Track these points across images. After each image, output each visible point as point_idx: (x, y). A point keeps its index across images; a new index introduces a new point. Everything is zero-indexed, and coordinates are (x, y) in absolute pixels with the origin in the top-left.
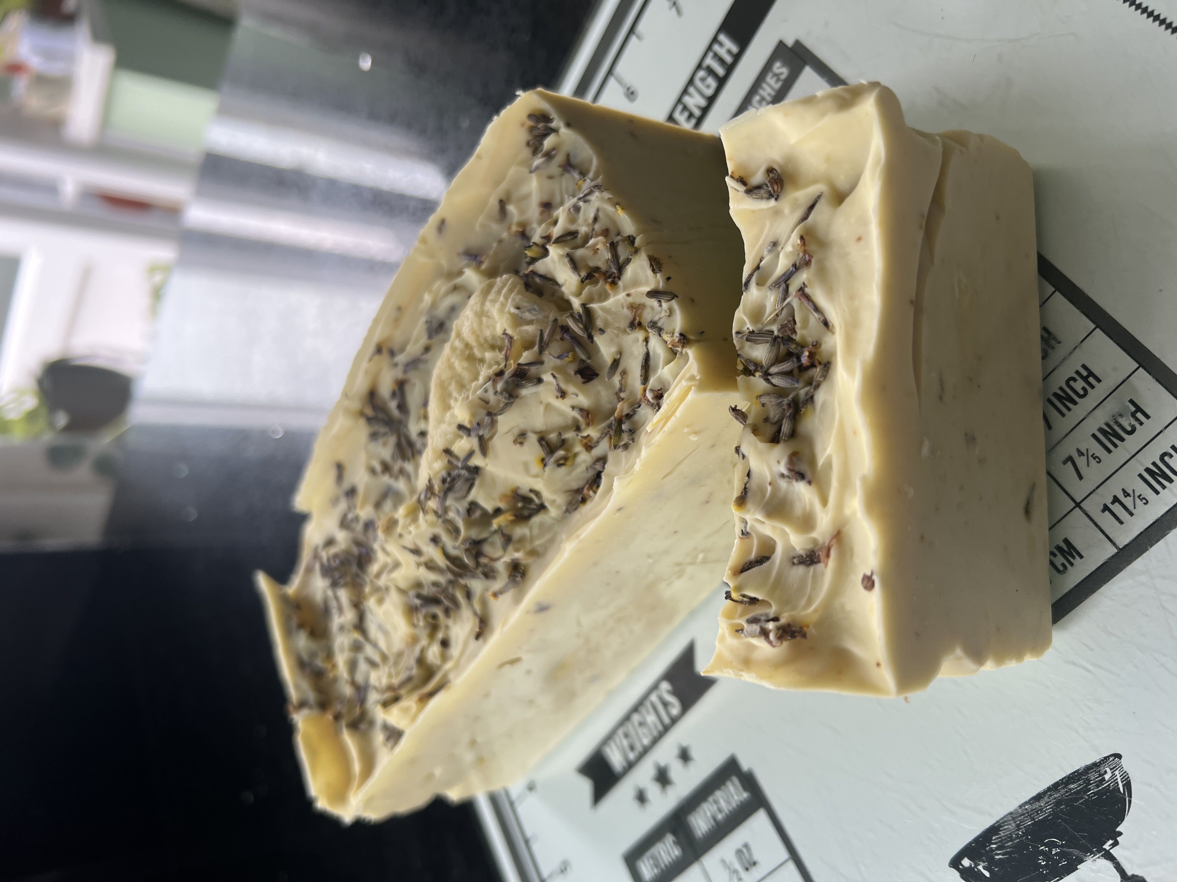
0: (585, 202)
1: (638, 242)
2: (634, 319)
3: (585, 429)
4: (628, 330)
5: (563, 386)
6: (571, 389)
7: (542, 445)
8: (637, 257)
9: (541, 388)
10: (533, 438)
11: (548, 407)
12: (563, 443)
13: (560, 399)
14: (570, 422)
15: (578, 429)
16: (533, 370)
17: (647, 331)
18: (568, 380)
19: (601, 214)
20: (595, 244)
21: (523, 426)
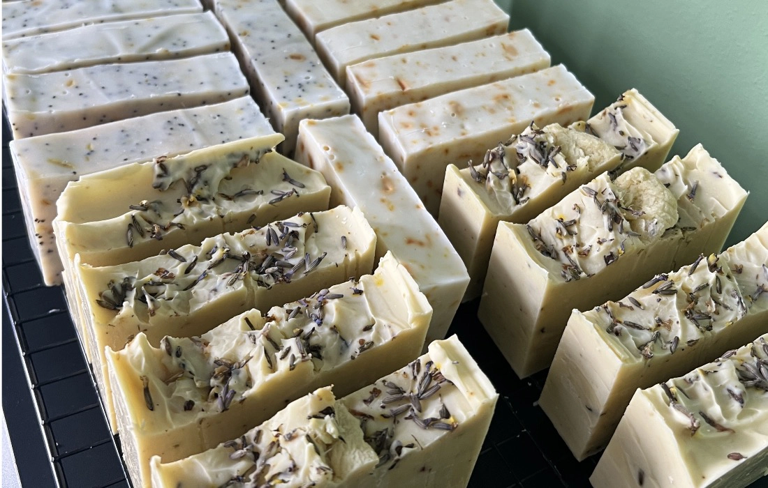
0: (738, 302)
1: (708, 333)
2: (662, 323)
3: (577, 250)
4: (657, 318)
5: (605, 244)
6: (603, 247)
7: (571, 221)
8: (699, 333)
9: (606, 229)
10: (576, 216)
11: (593, 231)
12: (570, 234)
13: (598, 240)
14: (583, 241)
15: (578, 246)
16: (619, 226)
17: (655, 330)
18: (608, 248)
19: (729, 311)
20: (711, 306)
21: (584, 212)
